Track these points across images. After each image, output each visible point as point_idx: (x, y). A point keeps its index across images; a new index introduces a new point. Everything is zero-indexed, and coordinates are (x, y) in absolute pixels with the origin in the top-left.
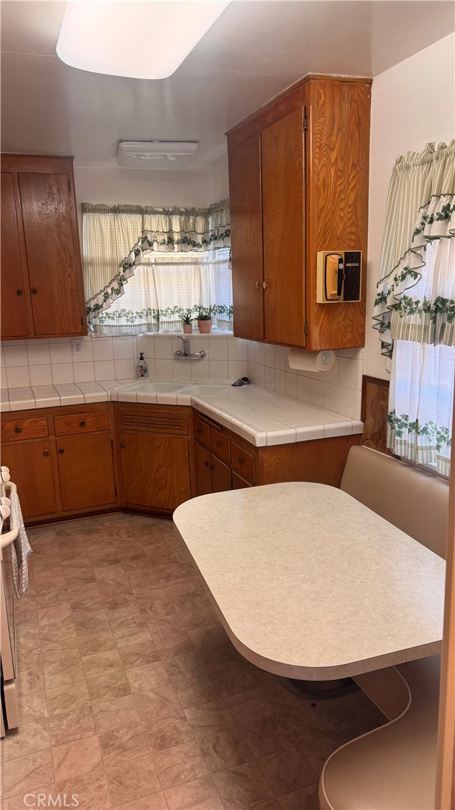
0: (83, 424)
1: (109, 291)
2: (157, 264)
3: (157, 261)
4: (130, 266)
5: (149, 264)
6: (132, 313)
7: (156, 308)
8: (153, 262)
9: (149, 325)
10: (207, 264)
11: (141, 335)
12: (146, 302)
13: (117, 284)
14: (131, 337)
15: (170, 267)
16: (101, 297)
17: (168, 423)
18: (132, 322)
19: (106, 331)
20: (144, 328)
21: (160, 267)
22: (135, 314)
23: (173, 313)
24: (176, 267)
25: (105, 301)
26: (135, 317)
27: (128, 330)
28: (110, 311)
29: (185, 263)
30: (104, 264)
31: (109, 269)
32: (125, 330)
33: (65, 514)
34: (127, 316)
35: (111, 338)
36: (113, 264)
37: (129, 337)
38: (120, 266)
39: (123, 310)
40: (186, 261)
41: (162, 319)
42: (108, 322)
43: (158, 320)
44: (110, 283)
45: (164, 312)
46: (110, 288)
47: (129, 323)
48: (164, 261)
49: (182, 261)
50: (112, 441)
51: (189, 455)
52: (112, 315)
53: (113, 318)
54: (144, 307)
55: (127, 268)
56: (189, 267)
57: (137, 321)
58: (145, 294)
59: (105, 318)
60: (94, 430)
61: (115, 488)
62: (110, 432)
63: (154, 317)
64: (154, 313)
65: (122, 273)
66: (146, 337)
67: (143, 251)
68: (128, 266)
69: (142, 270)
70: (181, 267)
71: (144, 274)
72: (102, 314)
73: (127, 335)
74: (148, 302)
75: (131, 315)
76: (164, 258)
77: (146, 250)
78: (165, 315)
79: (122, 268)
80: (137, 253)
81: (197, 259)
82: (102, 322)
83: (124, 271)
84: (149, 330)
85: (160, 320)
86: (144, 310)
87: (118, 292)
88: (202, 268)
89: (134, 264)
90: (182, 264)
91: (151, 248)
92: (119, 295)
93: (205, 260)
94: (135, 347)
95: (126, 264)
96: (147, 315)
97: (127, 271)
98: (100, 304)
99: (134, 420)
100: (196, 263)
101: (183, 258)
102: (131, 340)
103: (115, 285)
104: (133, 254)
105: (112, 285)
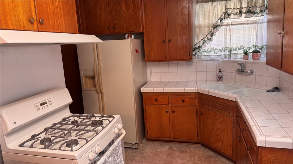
0: (183, 101)
1: (206, 39)
2: (232, 25)
3: (233, 23)
4: (217, 26)
5: (228, 25)
6: (217, 50)
7: (230, 47)
8: (230, 24)
9: (225, 55)
10: (263, 23)
11: (221, 60)
12: (225, 44)
13: (210, 35)
14: (216, 61)
15: (240, 26)
16: (202, 42)
17: (223, 108)
18: (217, 54)
19: (203, 58)
20: (223, 57)
21: (234, 26)
22: (218, 50)
23: (239, 49)
24: (243, 26)
25: (203, 44)
26: (218, 52)
27: (214, 58)
28: (206, 48)
29: (249, 23)
30: (205, 26)
31: (206, 29)
32: (212, 58)
33: (174, 140)
34: (214, 51)
35: (206, 61)
36: (209, 26)
37: (215, 61)
38: (212, 27)
39: (213, 48)
40: (249, 22)
41: (233, 52)
42: (204, 54)
43: (231, 53)
44: (207, 36)
45: (235, 49)
46: (206, 38)
47: (215, 54)
48: (237, 23)
49: (247, 22)
50: (197, 111)
51: (233, 127)
52: (206, 51)
53: (207, 52)
54: (224, 46)
55: (216, 28)
56: (251, 25)
57: (220, 53)
58: (225, 40)
59: (203, 52)
60: (189, 105)
61: (198, 133)
62: (196, 107)
63: (229, 51)
64: (229, 49)
65: (213, 30)
66: (224, 61)
67: (225, 19)
68: (216, 26)
69: (224, 28)
70: (246, 26)
71: (225, 30)
72: (202, 50)
73: (214, 60)
74: (226, 44)
75: (216, 50)
76: (237, 22)
77: (226, 18)
78: (235, 50)
79: (213, 28)
80: (222, 20)
81: (256, 20)
82: (202, 54)
83: (214, 29)
84: (225, 58)
85: (232, 53)
86: (224, 48)
87: (210, 40)
88: (259, 25)
89: (220, 26)
90: (247, 24)
91: (229, 17)
92: (211, 41)
93: (261, 21)
94: (218, 66)
95: (215, 26)
96: (225, 50)
97: (216, 29)
98: (200, 46)
99: (207, 103)
100: (255, 23)
101: (248, 21)
102: (216, 62)
103: (209, 36)
104: (219, 21)
105: (207, 37)
